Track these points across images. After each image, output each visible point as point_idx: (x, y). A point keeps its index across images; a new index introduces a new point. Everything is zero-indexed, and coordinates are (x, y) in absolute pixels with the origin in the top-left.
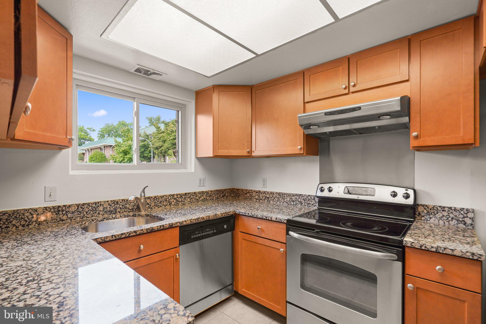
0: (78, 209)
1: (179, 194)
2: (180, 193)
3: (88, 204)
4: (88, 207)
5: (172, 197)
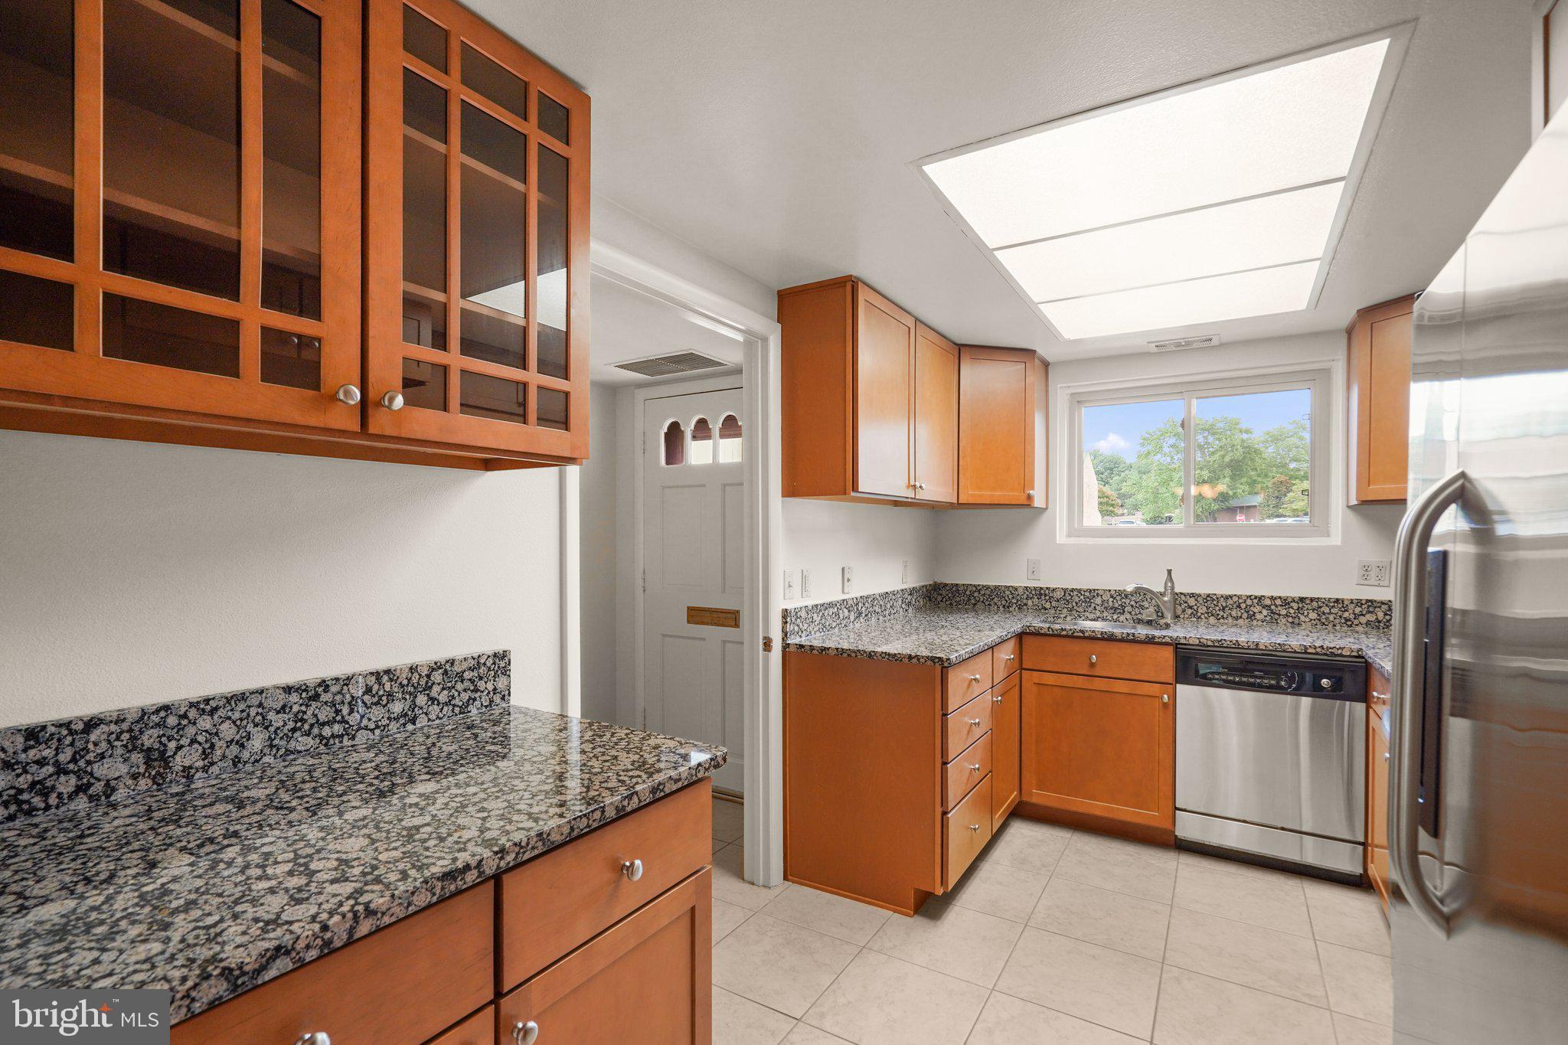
0: (1064, 595)
1: (1280, 597)
2: (1283, 594)
3: (1079, 591)
4: (1079, 595)
5: (1256, 601)
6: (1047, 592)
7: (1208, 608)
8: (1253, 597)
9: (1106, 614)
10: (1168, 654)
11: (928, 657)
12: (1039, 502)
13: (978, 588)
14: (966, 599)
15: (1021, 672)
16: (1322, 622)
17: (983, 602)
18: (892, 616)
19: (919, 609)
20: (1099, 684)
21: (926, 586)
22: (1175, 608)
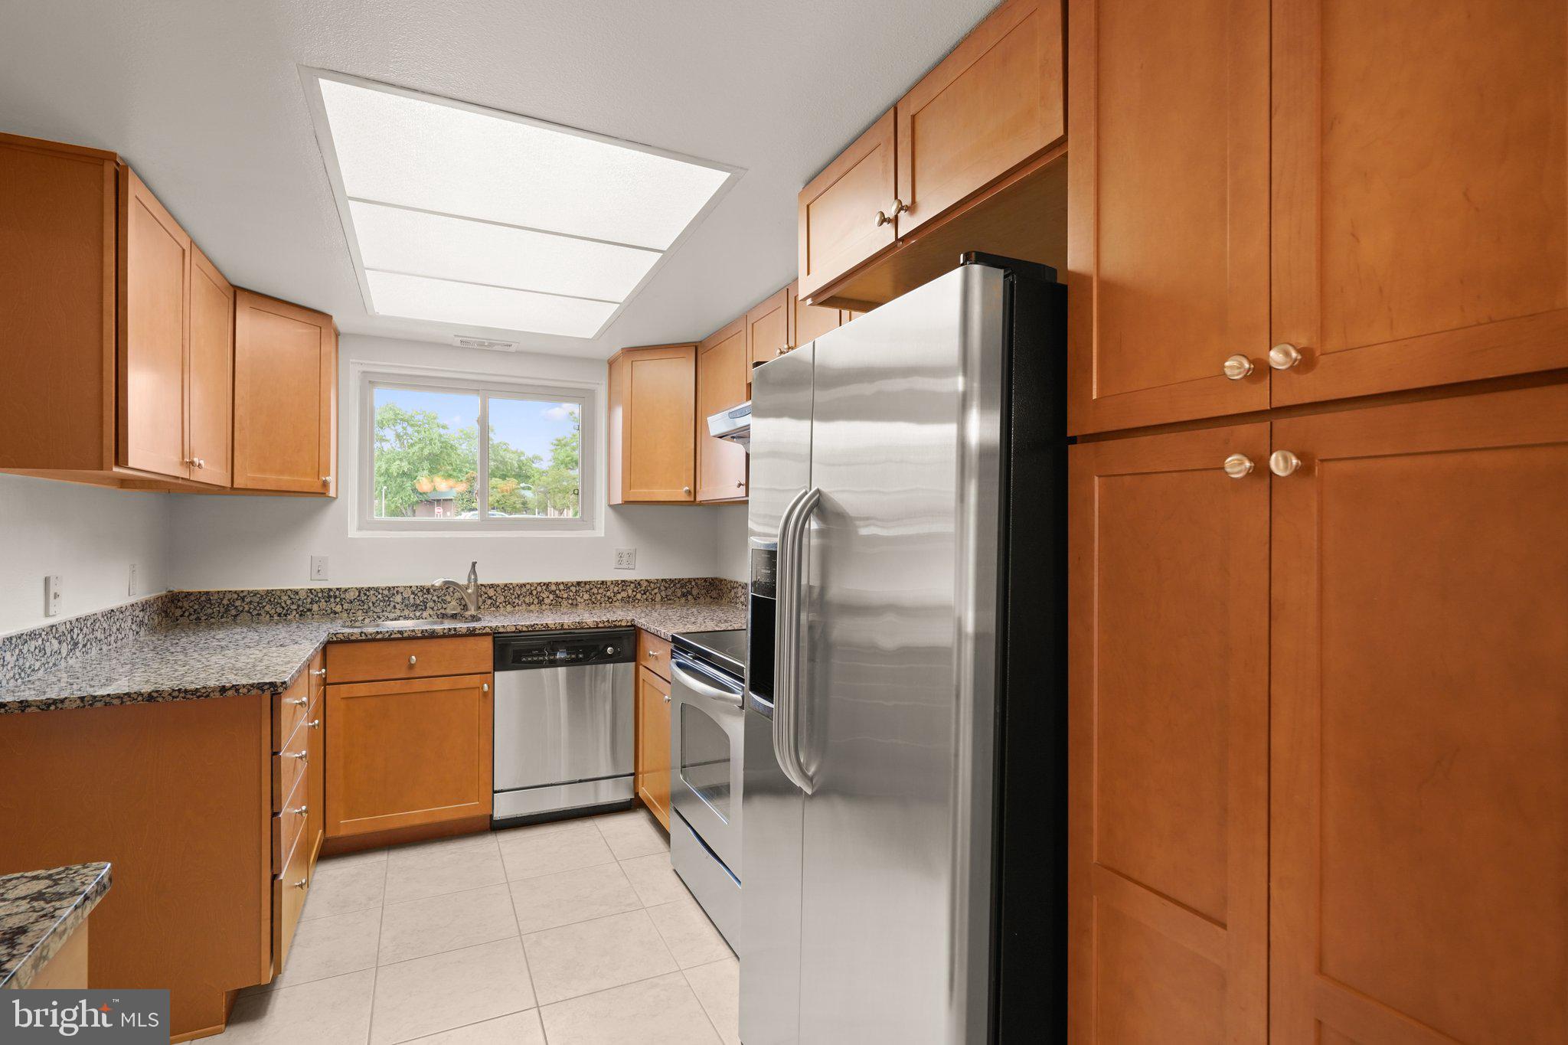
0: (359, 596)
1: (563, 583)
2: (565, 580)
3: (377, 589)
4: (377, 594)
5: (544, 587)
6: (337, 593)
7: (505, 597)
8: (542, 584)
9: (406, 612)
10: (487, 644)
11: (252, 685)
12: (332, 493)
13: (241, 596)
14: (222, 610)
15: (325, 687)
16: (593, 602)
17: (249, 612)
18: (119, 643)
19: (153, 630)
20: (419, 686)
21: (162, 597)
22: (478, 601)
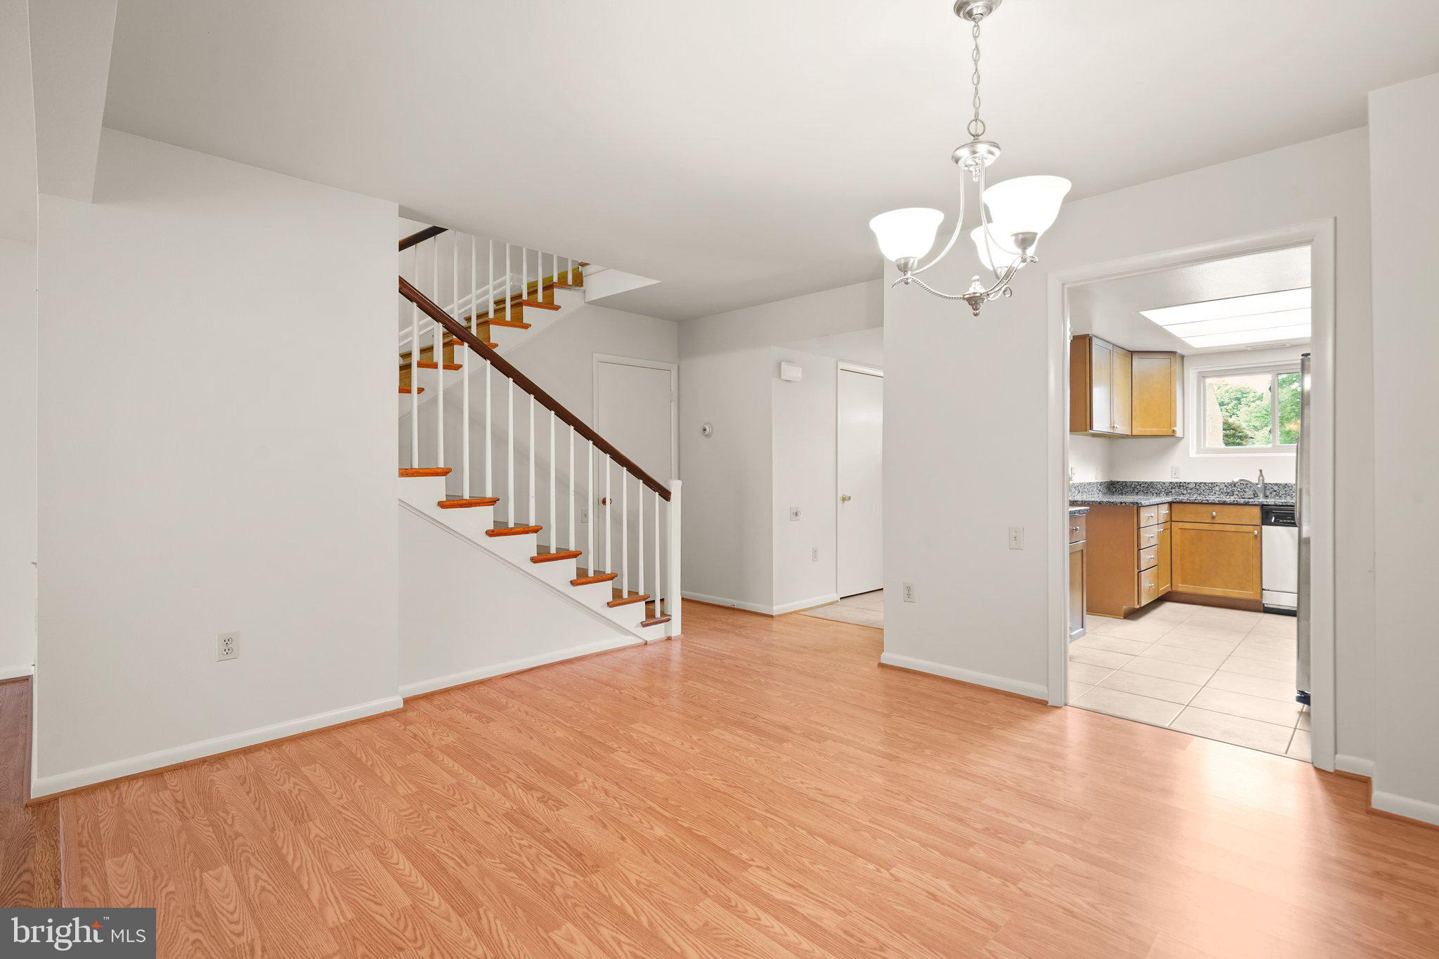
0: (1195, 485)
3: (1205, 483)
6: (1184, 484)
10: (1257, 511)
12: (1179, 434)
13: (1139, 484)
14: (1132, 490)
15: (1171, 522)
20: (1217, 527)
21: (1107, 482)
22: (1265, 492)
